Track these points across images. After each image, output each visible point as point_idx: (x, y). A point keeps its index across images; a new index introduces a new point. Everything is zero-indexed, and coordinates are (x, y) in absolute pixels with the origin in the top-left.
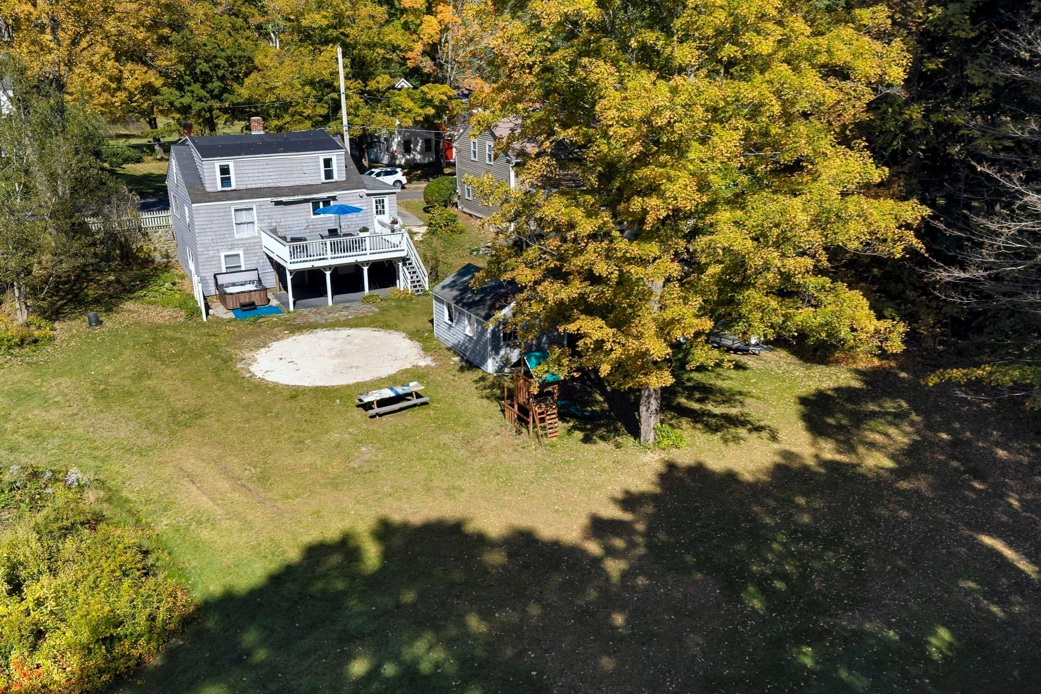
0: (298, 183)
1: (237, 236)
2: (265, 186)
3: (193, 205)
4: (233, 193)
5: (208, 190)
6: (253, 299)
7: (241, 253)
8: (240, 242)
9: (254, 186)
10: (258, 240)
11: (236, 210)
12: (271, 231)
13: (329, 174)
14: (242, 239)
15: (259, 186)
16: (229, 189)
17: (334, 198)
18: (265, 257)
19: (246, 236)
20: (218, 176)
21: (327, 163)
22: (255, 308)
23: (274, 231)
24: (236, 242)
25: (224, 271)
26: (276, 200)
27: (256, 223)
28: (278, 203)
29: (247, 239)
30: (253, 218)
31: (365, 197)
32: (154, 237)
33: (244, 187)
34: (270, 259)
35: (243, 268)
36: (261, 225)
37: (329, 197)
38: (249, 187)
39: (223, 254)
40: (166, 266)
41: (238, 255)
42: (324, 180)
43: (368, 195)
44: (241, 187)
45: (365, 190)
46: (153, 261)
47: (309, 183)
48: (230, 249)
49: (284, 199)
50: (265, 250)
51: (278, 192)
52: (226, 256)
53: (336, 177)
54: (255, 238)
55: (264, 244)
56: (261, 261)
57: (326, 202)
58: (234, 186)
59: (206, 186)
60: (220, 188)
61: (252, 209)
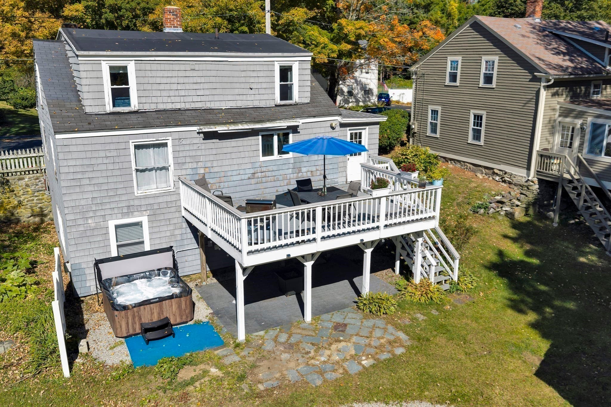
0: (240, 104)
1: (138, 193)
2: (188, 106)
3: (58, 136)
4: (133, 116)
5: (88, 110)
6: (167, 314)
7: (144, 220)
8: (143, 202)
9: (169, 106)
10: (174, 198)
11: (137, 147)
12: (197, 182)
13: (286, 92)
14: (146, 197)
15: (178, 106)
16: (126, 109)
17: (295, 129)
18: (185, 225)
19: (154, 192)
20: (107, 86)
21: (285, 73)
22: (171, 334)
23: (202, 183)
24: (137, 203)
25: (114, 254)
26: (206, 129)
27: (171, 168)
28: (208, 136)
29: (155, 196)
30: (166, 160)
31: (338, 128)
32: (18, 185)
33: (153, 107)
34: (194, 230)
35: (147, 247)
36: (179, 173)
37: (289, 128)
38: (161, 107)
39: (112, 224)
40: (36, 229)
41: (139, 224)
42: (278, 101)
43: (342, 125)
44: (147, 107)
45: (339, 118)
46: (18, 221)
47: (257, 104)
48: (125, 215)
49: (221, 129)
50: (184, 213)
51: (210, 117)
52: (117, 227)
53: (296, 96)
54: (169, 193)
55: (183, 204)
56: (177, 232)
57: (284, 136)
58: (135, 103)
59: (84, 102)
60: (109, 108)
61: (165, 145)
